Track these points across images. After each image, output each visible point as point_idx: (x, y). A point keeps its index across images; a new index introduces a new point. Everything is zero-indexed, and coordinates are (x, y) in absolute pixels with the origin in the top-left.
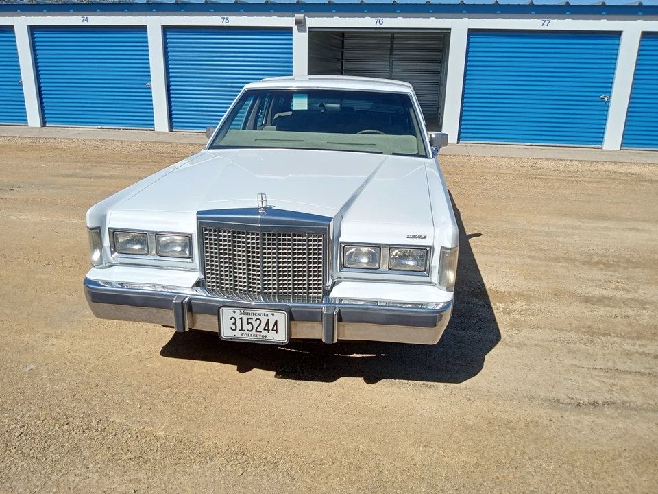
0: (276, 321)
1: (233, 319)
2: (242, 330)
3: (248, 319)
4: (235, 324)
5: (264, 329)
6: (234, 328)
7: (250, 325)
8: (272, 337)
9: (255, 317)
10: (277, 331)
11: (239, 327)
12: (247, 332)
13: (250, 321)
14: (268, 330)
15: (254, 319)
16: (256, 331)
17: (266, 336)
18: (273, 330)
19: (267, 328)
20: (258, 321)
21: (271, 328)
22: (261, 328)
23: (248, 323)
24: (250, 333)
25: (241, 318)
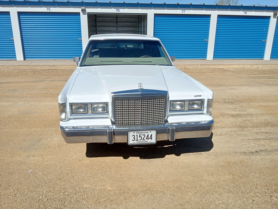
0: (152, 134)
1: (134, 136)
2: (137, 140)
3: (140, 135)
4: (134, 138)
5: (146, 139)
6: (134, 140)
7: (141, 137)
8: (150, 141)
9: (143, 134)
10: (152, 139)
11: (136, 139)
12: (139, 141)
13: (140, 136)
14: (148, 139)
15: (142, 135)
16: (143, 140)
17: (147, 141)
18: (150, 138)
19: (147, 138)
20: (144, 136)
21: (149, 138)
23: (140, 137)
24: (140, 141)
25: (137, 135)
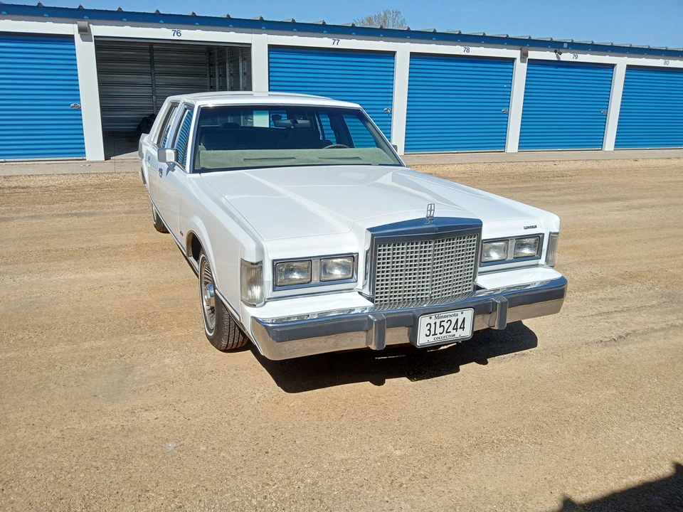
2: (435, 334)
3: (441, 322)
4: (429, 330)
5: (454, 329)
9: (446, 319)
10: (463, 328)
11: (432, 333)
12: (439, 335)
13: (442, 324)
14: (457, 329)
16: (447, 332)
17: (454, 335)
18: (460, 328)
21: (459, 327)
22: (450, 330)
25: (435, 323)
